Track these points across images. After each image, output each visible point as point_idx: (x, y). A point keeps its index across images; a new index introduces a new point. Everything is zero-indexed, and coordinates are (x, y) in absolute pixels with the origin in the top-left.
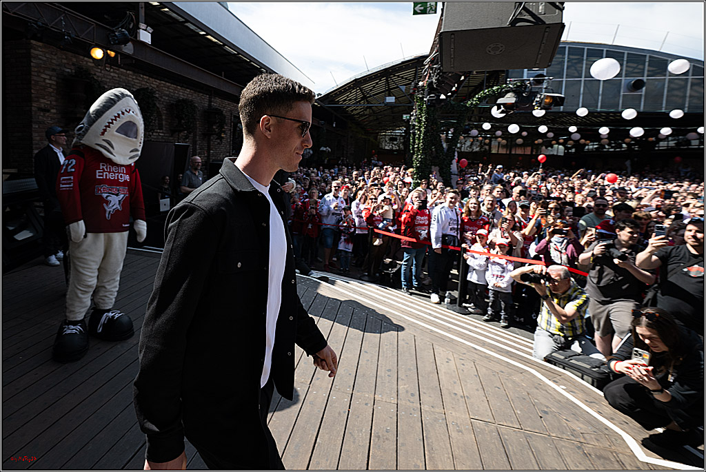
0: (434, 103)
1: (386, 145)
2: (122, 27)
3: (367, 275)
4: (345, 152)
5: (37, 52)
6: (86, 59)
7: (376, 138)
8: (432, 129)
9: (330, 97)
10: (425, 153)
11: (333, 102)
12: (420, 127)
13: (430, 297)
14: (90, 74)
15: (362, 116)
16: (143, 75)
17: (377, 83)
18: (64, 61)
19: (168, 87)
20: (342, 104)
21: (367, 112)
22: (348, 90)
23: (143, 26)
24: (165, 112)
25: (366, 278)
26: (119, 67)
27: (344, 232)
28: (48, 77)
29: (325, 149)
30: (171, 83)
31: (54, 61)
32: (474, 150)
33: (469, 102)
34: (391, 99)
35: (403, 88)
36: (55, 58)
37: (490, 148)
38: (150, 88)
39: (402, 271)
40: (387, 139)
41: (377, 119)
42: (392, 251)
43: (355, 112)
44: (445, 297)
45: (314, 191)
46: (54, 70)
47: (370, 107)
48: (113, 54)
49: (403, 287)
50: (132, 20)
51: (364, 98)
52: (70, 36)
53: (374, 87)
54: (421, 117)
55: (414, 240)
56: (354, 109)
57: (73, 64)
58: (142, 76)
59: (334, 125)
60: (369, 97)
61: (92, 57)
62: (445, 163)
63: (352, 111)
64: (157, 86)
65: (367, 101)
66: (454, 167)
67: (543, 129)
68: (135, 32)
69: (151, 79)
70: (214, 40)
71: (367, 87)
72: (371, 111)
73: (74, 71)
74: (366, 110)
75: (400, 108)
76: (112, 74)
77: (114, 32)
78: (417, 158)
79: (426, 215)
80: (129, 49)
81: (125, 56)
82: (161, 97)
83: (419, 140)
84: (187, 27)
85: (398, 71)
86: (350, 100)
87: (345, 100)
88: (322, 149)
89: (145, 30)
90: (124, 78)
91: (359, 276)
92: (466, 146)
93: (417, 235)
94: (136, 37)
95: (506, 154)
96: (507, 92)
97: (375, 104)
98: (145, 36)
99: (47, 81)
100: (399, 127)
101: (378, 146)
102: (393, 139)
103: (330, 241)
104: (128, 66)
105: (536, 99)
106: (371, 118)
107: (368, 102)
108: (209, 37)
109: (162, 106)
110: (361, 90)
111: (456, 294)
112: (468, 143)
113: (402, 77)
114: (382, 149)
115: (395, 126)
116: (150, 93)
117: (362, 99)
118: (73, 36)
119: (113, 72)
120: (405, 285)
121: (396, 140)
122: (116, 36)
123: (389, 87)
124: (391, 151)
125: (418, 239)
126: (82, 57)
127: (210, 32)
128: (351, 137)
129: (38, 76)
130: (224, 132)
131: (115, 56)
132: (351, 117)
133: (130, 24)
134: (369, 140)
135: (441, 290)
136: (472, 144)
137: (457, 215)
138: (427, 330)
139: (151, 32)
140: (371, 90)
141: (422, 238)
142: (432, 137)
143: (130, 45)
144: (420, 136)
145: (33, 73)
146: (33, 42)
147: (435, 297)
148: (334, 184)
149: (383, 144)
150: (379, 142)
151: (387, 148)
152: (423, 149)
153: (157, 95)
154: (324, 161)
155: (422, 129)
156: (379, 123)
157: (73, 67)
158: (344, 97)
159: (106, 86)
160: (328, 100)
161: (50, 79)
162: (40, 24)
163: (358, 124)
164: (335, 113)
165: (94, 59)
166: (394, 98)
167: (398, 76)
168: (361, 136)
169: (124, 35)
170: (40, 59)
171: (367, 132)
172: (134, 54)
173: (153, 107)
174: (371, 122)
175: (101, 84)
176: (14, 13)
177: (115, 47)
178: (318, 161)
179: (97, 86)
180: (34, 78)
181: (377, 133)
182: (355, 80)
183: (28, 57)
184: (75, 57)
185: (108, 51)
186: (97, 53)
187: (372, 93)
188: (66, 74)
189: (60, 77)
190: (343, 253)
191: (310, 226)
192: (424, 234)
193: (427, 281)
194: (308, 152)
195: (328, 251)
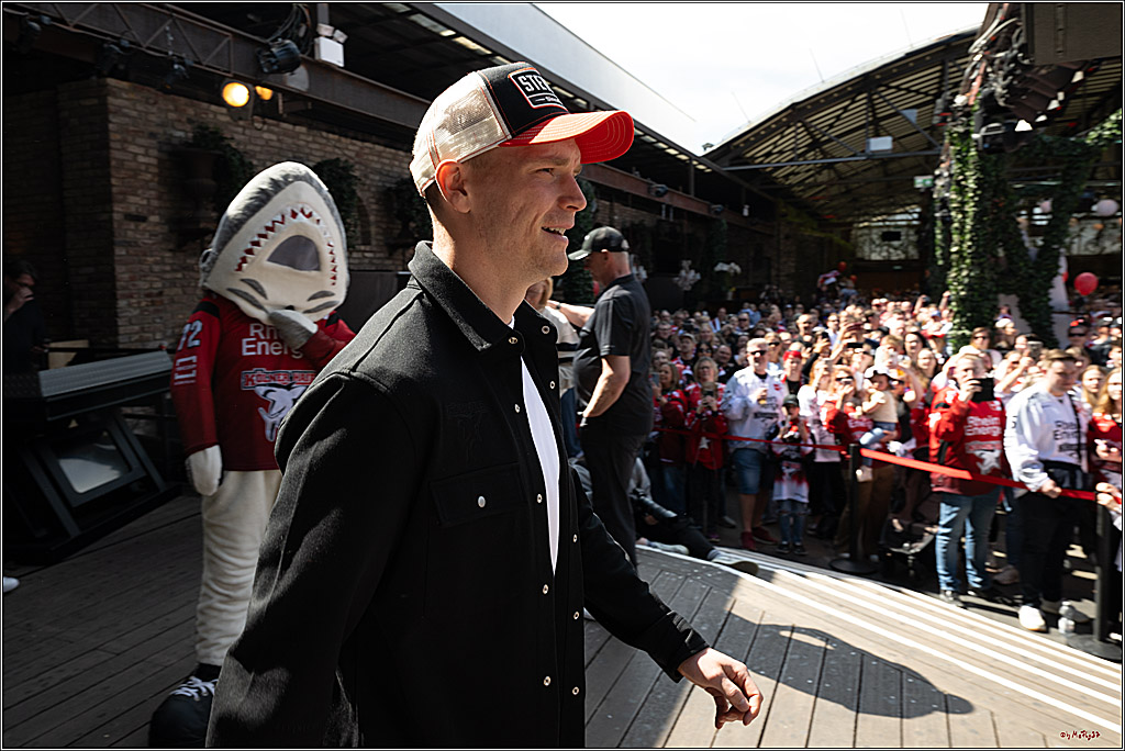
0: (999, 144)
1: (872, 251)
2: (284, 37)
3: (847, 559)
4: (774, 273)
5: (118, 102)
6: (213, 107)
7: (847, 236)
8: (995, 205)
9: (731, 151)
10: (980, 264)
11: (739, 159)
12: (963, 203)
13: (1016, 615)
14: (223, 139)
15: (811, 186)
16: (328, 132)
17: (845, 109)
18: (172, 116)
19: (379, 155)
20: (761, 163)
21: (824, 176)
22: (775, 130)
23: (325, 29)
24: (374, 207)
25: (846, 565)
26: (280, 119)
27: (789, 458)
28: (142, 151)
29: (725, 268)
30: (386, 146)
31: (152, 118)
32: (1108, 251)
33: (1093, 135)
34: (882, 144)
35: (912, 115)
36: (154, 110)
38: (343, 159)
39: (939, 550)
40: (875, 237)
41: (848, 191)
42: (908, 499)
43: (793, 180)
44: (1060, 616)
45: (707, 364)
46: (152, 135)
47: (830, 166)
48: (266, 93)
49: (944, 587)
50: (304, 20)
51: (815, 145)
52: (183, 64)
53: (838, 118)
54: (965, 179)
55: (965, 475)
56: (793, 173)
57: (190, 121)
58: (324, 134)
59: (746, 213)
60: (827, 142)
61: (223, 104)
62: (1035, 285)
63: (786, 177)
64: (358, 154)
65: (822, 152)
66: (1059, 294)
68: (309, 43)
69: (343, 139)
70: (478, 47)
71: (821, 119)
72: (833, 175)
73: (190, 135)
74: (819, 173)
75: (904, 162)
76: (266, 136)
77: (268, 47)
78: (958, 279)
79: (993, 413)
80: (299, 80)
81: (292, 96)
82: (366, 176)
83: (961, 232)
84: (414, 22)
85: (896, 76)
86: (781, 152)
87: (769, 154)
88: (718, 268)
89: (331, 38)
90: (290, 141)
91: (828, 559)
92: (1084, 240)
93: (971, 463)
94: (312, 54)
97: (842, 157)
98: (331, 51)
99: (141, 159)
100: (903, 206)
101: (853, 254)
102: (889, 236)
103: (752, 478)
104: (296, 118)
106: (834, 190)
107: (825, 154)
108: (462, 40)
109: (368, 194)
110: (807, 127)
112: (1089, 234)
113: (908, 90)
114: (862, 259)
115: (893, 204)
116: (343, 168)
117: (811, 147)
118: (189, 62)
119: (269, 131)
120: (948, 584)
121: (897, 236)
122: (273, 55)
123: (875, 115)
124: (886, 264)
125: (975, 471)
126: (205, 105)
128: (787, 237)
129: (124, 150)
131: (273, 98)
132: (785, 192)
133: (298, 28)
134: (831, 241)
135: (1046, 598)
136: (1099, 236)
138: (1026, 701)
139: (342, 40)
140: (831, 126)
141: (985, 468)
142: (995, 223)
143: (301, 72)
144: (963, 224)
145: (113, 145)
146: (111, 81)
147: (1030, 616)
148: (753, 345)
149: (866, 249)
150: (855, 246)
151: (875, 257)
152: (974, 256)
153: (357, 174)
154: (725, 295)
155: (970, 208)
156: (854, 201)
157: (188, 127)
158: (765, 147)
159: (255, 162)
160: (731, 156)
161: (146, 155)
162: (125, 43)
163: (802, 206)
164: (747, 185)
165: (230, 108)
166: (889, 139)
167: (898, 88)
168: (811, 233)
169: (288, 51)
170: (126, 115)
171: (824, 224)
172: (309, 90)
173: (351, 198)
174: (832, 198)
175: (247, 160)
176: (76, 26)
177: (272, 79)
178: (713, 298)
179: (237, 163)
180: (115, 154)
181: (851, 223)
182: (793, 106)
183: (103, 112)
184: (192, 106)
185: (259, 89)
186: (237, 94)
187: (834, 132)
188: (175, 141)
189: (165, 148)
190: (786, 507)
191: (704, 444)
192: (990, 459)
193: (1005, 575)
194: (689, 276)
195: (748, 501)
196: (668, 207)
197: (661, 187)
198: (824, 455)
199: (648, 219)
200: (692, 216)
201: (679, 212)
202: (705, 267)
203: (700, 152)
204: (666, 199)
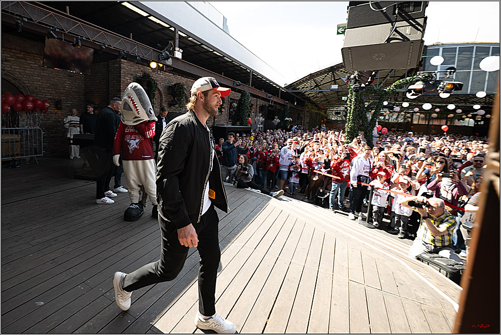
0: (358, 90)
1: (332, 117)
2: (167, 50)
4: (303, 121)
5: (124, 65)
6: (148, 68)
7: (325, 113)
8: (360, 106)
9: (291, 86)
10: (354, 122)
11: (295, 89)
13: (348, 215)
14: (150, 76)
15: (315, 98)
16: (178, 75)
17: (326, 76)
18: (137, 70)
20: (301, 90)
21: (319, 95)
22: (305, 81)
23: (177, 49)
25: (307, 200)
26: (165, 71)
28: (129, 79)
29: (288, 119)
31: (132, 70)
32: (399, 122)
33: (388, 88)
34: (335, 87)
35: (344, 79)
36: (133, 68)
37: (412, 120)
38: (182, 83)
39: (330, 198)
40: (333, 113)
41: (327, 99)
42: (324, 184)
43: (310, 95)
45: (276, 144)
46: (132, 75)
47: (321, 92)
48: (161, 65)
49: (330, 207)
50: (172, 46)
51: (317, 86)
52: (139, 57)
53: (324, 79)
55: (339, 178)
57: (142, 71)
59: (295, 104)
60: (321, 85)
61: (150, 67)
62: (369, 129)
63: (308, 94)
64: (186, 82)
66: (375, 132)
67: (451, 107)
68: (172, 52)
69: (182, 78)
70: (219, 54)
71: (319, 79)
72: (322, 95)
73: (142, 75)
75: (342, 92)
76: (161, 76)
77: (162, 53)
80: (169, 62)
81: (168, 66)
82: (188, 88)
83: (350, 113)
84: (202, 47)
85: (340, 68)
86: (307, 87)
87: (303, 88)
88: (286, 119)
89: (179, 51)
90: (168, 77)
92: (393, 118)
93: (341, 175)
94: (173, 55)
95: (425, 125)
96: (418, 80)
97: (325, 90)
98: (178, 54)
99: (129, 81)
100: (343, 105)
101: (327, 118)
102: (337, 113)
103: (286, 176)
104: (170, 72)
105: (440, 86)
106: (322, 99)
107: (320, 89)
108: (215, 52)
109: (187, 92)
110: (314, 81)
111: (366, 215)
112: (395, 117)
114: (329, 119)
115: (339, 104)
116: (181, 86)
117: (316, 87)
118: (141, 57)
119: (162, 74)
121: (340, 113)
122: (163, 55)
123: (334, 78)
124: (337, 121)
126: (146, 67)
127: (215, 49)
128: (307, 112)
129: (124, 78)
130: (224, 108)
131: (163, 66)
132: (308, 99)
133: (170, 48)
134: (320, 114)
136: (397, 117)
137: (370, 163)
139: (181, 52)
140: (322, 81)
141: (344, 175)
142: (360, 113)
143: (170, 59)
144: (350, 111)
145: (122, 77)
146: (122, 60)
149: (331, 116)
150: (328, 115)
151: (333, 119)
152: (353, 120)
153: (185, 87)
154: (287, 127)
155: (352, 107)
156: (329, 102)
157: (141, 73)
158: (302, 86)
159: (158, 83)
160: (292, 88)
161: (130, 80)
162: (125, 52)
163: (313, 103)
164: (296, 96)
165: (152, 68)
166: (337, 85)
167: (341, 71)
168: (315, 111)
169: (167, 55)
170: (126, 69)
171: (319, 109)
172: (172, 65)
173: (183, 94)
174: (322, 101)
175: (156, 82)
176: (114, 47)
177: (162, 62)
178: (285, 127)
179: (153, 83)
180: (122, 79)
181: (327, 109)
182: (310, 74)
183: (120, 68)
184: (143, 67)
185: (159, 64)
186: (153, 65)
187: (322, 83)
188: (138, 76)
189: (135, 78)
190: (293, 184)
191: (271, 165)
193: (348, 206)
194: (277, 121)
195: (283, 182)
196: (272, 101)
197: (270, 95)
198: (304, 171)
199: (267, 104)
200: (279, 104)
201: (275, 103)
202: (282, 118)
203: (283, 86)
204: (271, 99)
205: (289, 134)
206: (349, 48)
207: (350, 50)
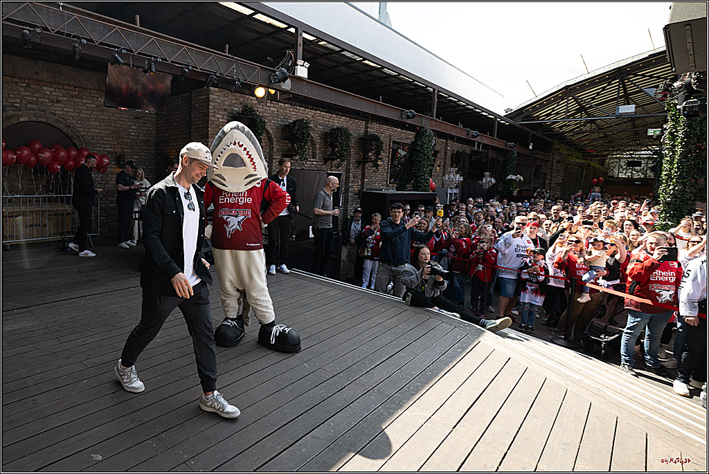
0: (696, 111)
1: (619, 172)
2: (282, 67)
3: (562, 339)
4: (547, 182)
5: (214, 97)
6: (251, 97)
7: (602, 163)
8: (698, 147)
9: (522, 113)
10: (683, 183)
11: (529, 118)
12: (674, 146)
13: (672, 385)
14: (253, 111)
15: (577, 134)
16: (300, 106)
17: (604, 89)
18: (234, 101)
19: (323, 117)
20: (543, 119)
21: (588, 127)
22: (553, 101)
23: (300, 62)
24: (319, 141)
25: (561, 342)
26: (279, 101)
27: (531, 281)
28: (221, 117)
29: (514, 177)
30: (326, 112)
31: (226, 103)
34: (630, 109)
35: (652, 92)
36: (227, 99)
38: (306, 119)
39: (623, 342)
40: (623, 164)
41: (606, 136)
42: (607, 312)
43: (565, 129)
46: (226, 110)
47: (592, 121)
48: (273, 92)
49: (623, 362)
50: (291, 58)
51: (582, 109)
52: (239, 81)
53: (597, 94)
54: (677, 131)
55: (647, 301)
56: (565, 125)
57: (241, 103)
58: (298, 108)
59: (531, 147)
60: (591, 107)
61: (254, 95)
63: (561, 127)
64: (313, 116)
65: (586, 113)
68: (292, 69)
69: (307, 110)
70: (374, 65)
71: (585, 95)
72: (594, 126)
73: (241, 109)
74: (584, 125)
76: (272, 109)
77: (275, 72)
78: (666, 191)
79: (672, 269)
80: (287, 85)
81: (284, 92)
82: (316, 127)
84: (343, 55)
85: (641, 69)
86: (557, 114)
87: (549, 115)
88: (509, 177)
89: (303, 66)
90: (282, 111)
91: (551, 337)
93: (653, 296)
94: (294, 73)
97: (600, 116)
98: (302, 71)
99: (221, 120)
101: (606, 173)
102: (633, 164)
103: (510, 289)
104: (286, 101)
106: (595, 136)
107: (589, 115)
108: (366, 62)
109: (316, 135)
110: (576, 100)
113: (651, 77)
114: (613, 177)
115: (638, 145)
116: (305, 123)
117: (578, 111)
118: (242, 81)
119: (273, 107)
120: (626, 361)
121: (639, 164)
122: (276, 75)
123: (624, 92)
124: (630, 181)
125: (655, 301)
126: (247, 96)
127: (366, 56)
128: (558, 162)
129: (214, 116)
130: (381, 159)
131: (276, 93)
132: (560, 137)
133: (289, 62)
134: (589, 165)
135: (694, 379)
139: (307, 66)
140: (593, 98)
141: (661, 299)
142: (698, 162)
143: (288, 81)
145: (210, 114)
146: (212, 88)
147: (680, 387)
149: (616, 171)
150: (608, 168)
151: (621, 176)
153: (312, 125)
154: (512, 192)
155: (679, 150)
156: (610, 142)
157: (240, 106)
158: (547, 110)
159: (266, 121)
160: (522, 116)
161: (223, 118)
162: (218, 74)
163: (571, 144)
164: (533, 132)
165: (257, 98)
166: (634, 106)
167: (643, 76)
168: (576, 159)
169: (284, 73)
170: (216, 102)
171: (586, 155)
172: (291, 90)
173: (308, 137)
174: (593, 140)
175: (263, 120)
176: (201, 69)
177: (275, 86)
178: (504, 193)
179: (259, 121)
180: (211, 118)
181: (606, 156)
182: (567, 87)
183: (208, 100)
184: (242, 97)
185: (270, 90)
186: (260, 92)
187: (594, 103)
188: (234, 112)
189: (230, 115)
190: (527, 306)
191: (480, 267)
192: (666, 295)
193: (670, 364)
195: (504, 301)
196: (479, 143)
197: (474, 133)
198: (555, 282)
199: (468, 149)
200: (494, 148)
201: (485, 146)
202: (500, 176)
203: (503, 114)
204: (478, 139)
205: (518, 206)
206: (687, 23)
207: (688, 27)
